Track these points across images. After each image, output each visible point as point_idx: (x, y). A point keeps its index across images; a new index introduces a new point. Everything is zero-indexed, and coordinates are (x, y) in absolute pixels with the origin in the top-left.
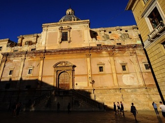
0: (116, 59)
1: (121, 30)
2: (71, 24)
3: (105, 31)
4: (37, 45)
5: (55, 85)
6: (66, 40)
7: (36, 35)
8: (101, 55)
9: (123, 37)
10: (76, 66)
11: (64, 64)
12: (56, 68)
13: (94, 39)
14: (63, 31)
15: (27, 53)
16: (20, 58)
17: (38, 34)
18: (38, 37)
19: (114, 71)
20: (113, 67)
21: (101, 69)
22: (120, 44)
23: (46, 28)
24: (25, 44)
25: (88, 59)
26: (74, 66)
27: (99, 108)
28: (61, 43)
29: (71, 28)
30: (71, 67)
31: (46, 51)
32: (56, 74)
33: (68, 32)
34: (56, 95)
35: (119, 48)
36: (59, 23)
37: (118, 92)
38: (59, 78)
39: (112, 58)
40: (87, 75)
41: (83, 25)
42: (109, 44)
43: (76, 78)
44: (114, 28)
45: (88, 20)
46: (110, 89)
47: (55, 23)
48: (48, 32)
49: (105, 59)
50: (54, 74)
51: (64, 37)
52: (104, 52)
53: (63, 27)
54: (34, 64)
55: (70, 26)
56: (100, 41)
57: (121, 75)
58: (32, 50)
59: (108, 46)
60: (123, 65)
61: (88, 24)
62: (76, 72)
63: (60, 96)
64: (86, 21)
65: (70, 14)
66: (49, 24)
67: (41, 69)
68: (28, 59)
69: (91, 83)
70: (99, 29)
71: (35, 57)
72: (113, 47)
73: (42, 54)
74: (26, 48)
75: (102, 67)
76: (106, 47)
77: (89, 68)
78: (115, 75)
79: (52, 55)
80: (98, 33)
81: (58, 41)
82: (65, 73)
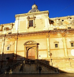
0: (67, 38)
1: (71, 18)
2: (36, 14)
3: (59, 20)
4: (12, 30)
5: (26, 57)
6: (32, 26)
7: (11, 24)
8: (56, 36)
9: (73, 23)
10: (39, 44)
11: (31, 43)
12: (26, 46)
13: (52, 25)
14: (30, 20)
15: (5, 35)
16: (1, 39)
17: (13, 23)
18: (13, 25)
19: (65, 47)
20: (65, 44)
21: (56, 45)
22: (70, 28)
23: (18, 18)
24: (4, 30)
25: (48, 39)
26: (38, 44)
27: (55, 71)
28: (28, 28)
29: (35, 18)
30: (36, 45)
31: (18, 34)
32: (26, 50)
33: (34, 20)
34: (26, 63)
35: (69, 31)
36: (27, 14)
37: (68, 61)
38: (28, 52)
39: (64, 38)
40: (47, 50)
41: (44, 15)
42: (63, 28)
43: (39, 52)
44: (66, 17)
45: (48, 11)
46: (62, 59)
47: (24, 14)
48: (20, 21)
49: (59, 39)
50: (25, 50)
51: (31, 24)
52: (59, 34)
53: (30, 16)
54: (11, 43)
55: (35, 16)
56: (56, 26)
57: (70, 50)
58: (9, 33)
59: (61, 29)
60: (72, 43)
61: (48, 14)
62: (39, 48)
63: (29, 64)
64: (46, 11)
65: (34, 8)
66: (20, 15)
67: (16, 46)
68: (7, 40)
69: (49, 55)
70: (55, 18)
71: (11, 38)
72: (65, 30)
73: (16, 37)
74: (5, 32)
75: (57, 44)
76: (61, 30)
77: (48, 45)
78: (66, 50)
79: (23, 37)
80: (54, 21)
81: (27, 27)
82: (32, 49)
